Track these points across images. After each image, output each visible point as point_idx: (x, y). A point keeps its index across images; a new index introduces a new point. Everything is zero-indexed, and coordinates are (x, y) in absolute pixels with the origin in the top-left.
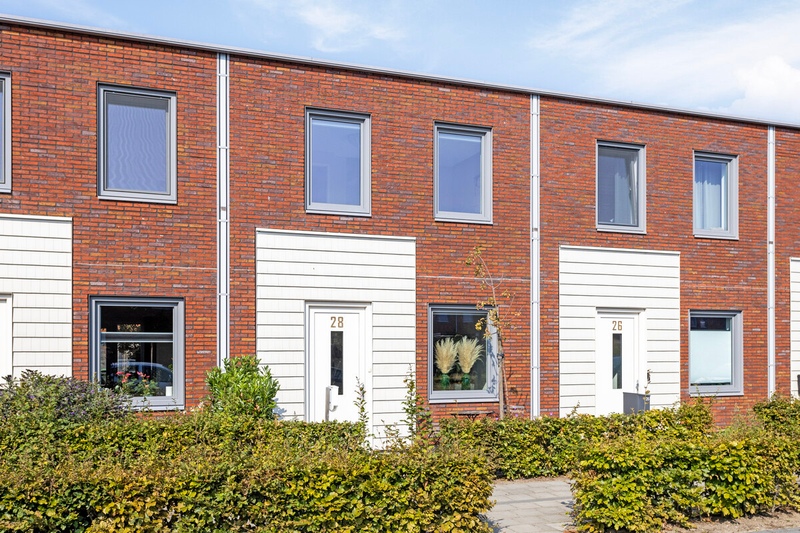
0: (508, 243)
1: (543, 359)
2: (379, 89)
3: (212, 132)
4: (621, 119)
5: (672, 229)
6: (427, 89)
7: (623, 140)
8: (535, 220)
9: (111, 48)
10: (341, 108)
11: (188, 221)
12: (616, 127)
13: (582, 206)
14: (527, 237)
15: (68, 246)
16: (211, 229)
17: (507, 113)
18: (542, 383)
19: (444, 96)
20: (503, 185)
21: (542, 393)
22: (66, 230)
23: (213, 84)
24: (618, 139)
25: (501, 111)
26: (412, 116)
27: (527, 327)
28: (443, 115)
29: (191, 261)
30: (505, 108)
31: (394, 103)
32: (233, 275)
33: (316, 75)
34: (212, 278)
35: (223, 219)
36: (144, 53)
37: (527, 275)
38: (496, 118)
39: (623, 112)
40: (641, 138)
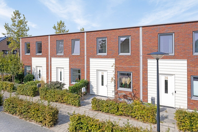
0: (135, 59)
1: (143, 84)
2: (108, 32)
3: (84, 44)
4: (166, 27)
5: (184, 54)
6: (117, 31)
7: (167, 32)
8: (141, 54)
9: (73, 34)
10: (102, 37)
11: (81, 58)
12: (164, 30)
13: (154, 50)
14: (139, 57)
15: (69, 61)
16: (84, 58)
17: (134, 32)
18: (143, 89)
19: (120, 31)
20: (133, 47)
21: (143, 92)
22: (68, 59)
23: (84, 37)
24: (165, 32)
25: (133, 32)
26: (114, 36)
27: (139, 77)
28: (120, 35)
29: (82, 63)
30: (133, 31)
31: (111, 34)
32: (87, 65)
33: (98, 32)
34: (84, 66)
35: (85, 57)
36: (76, 34)
37: (139, 66)
38: (132, 33)
39: (166, 26)
40: (173, 31)
